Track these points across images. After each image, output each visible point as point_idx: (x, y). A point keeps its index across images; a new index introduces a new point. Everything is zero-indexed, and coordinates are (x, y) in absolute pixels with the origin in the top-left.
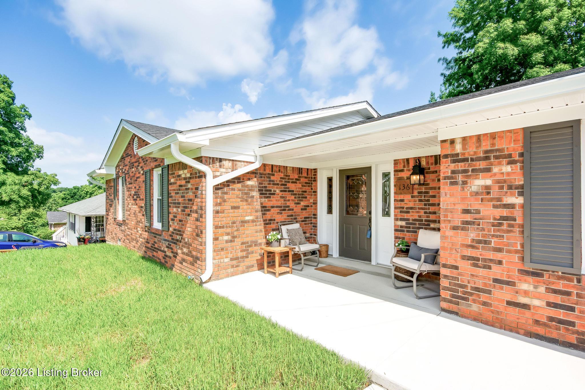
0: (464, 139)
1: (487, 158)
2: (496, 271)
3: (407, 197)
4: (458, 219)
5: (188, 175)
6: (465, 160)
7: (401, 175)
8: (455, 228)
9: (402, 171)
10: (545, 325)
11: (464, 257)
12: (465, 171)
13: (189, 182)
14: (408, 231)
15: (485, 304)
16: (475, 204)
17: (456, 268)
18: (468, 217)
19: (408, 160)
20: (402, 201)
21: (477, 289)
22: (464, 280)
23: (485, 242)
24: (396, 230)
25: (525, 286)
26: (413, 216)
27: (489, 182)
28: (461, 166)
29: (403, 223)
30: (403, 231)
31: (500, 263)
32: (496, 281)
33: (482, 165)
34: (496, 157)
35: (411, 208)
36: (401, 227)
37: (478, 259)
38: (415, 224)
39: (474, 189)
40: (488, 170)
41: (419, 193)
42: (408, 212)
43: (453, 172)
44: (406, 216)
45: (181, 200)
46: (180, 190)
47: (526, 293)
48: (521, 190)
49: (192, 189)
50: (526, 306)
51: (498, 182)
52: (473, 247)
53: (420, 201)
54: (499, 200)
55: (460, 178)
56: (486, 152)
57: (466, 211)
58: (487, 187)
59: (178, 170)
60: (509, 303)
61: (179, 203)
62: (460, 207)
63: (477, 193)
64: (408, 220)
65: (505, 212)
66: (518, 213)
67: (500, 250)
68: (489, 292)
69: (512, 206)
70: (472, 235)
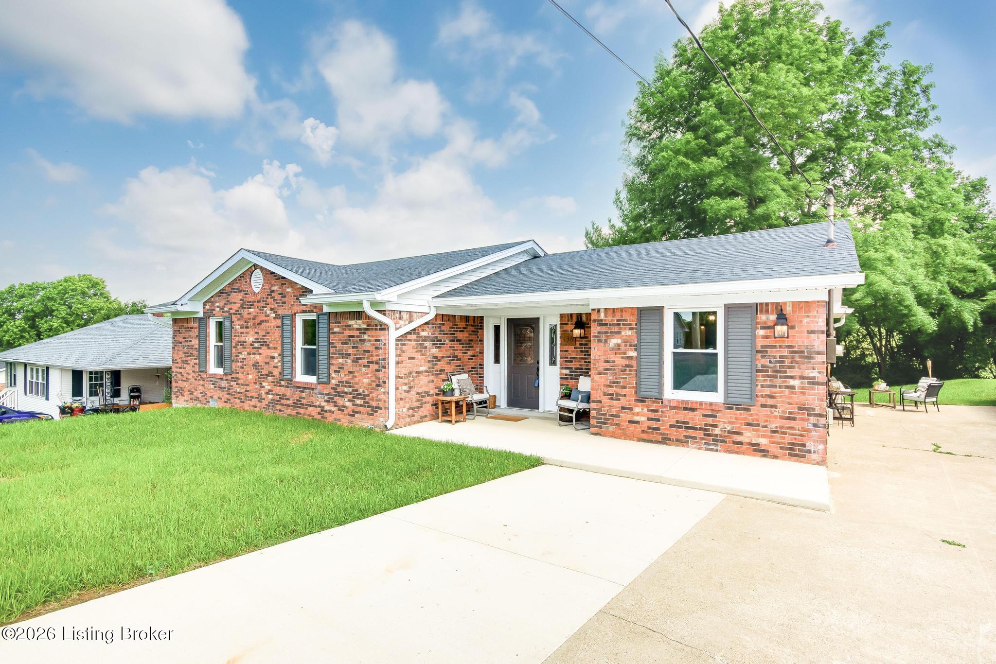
0: (606, 309)
1: (618, 325)
2: (624, 402)
3: (571, 348)
4: (602, 366)
6: (606, 325)
7: (565, 327)
8: (600, 373)
9: (567, 324)
10: (647, 432)
11: (605, 394)
12: (606, 333)
13: (365, 333)
14: (571, 379)
15: (616, 425)
16: (612, 357)
17: (600, 402)
18: (608, 366)
19: (571, 315)
20: (567, 351)
21: (612, 415)
22: (605, 410)
23: (617, 383)
24: (561, 378)
25: (637, 409)
26: (575, 365)
27: (619, 341)
28: (604, 329)
29: (567, 372)
30: (567, 378)
31: (625, 396)
32: (623, 408)
33: (616, 329)
34: (624, 325)
35: (574, 358)
36: (566, 375)
37: (612, 395)
38: (577, 372)
39: (611, 345)
40: (619, 333)
41: (580, 344)
42: (572, 362)
43: (599, 333)
44: (569, 365)
45: (351, 351)
46: (350, 340)
47: (638, 414)
48: (637, 347)
49: (370, 340)
50: (637, 422)
51: (625, 341)
52: (610, 386)
53: (581, 351)
54: (625, 353)
55: (603, 337)
56: (618, 320)
57: (607, 361)
58: (619, 345)
59: (347, 319)
60: (630, 422)
61: (349, 354)
62: (603, 358)
63: (613, 349)
64: (571, 368)
65: (627, 362)
66: (634, 362)
67: (624, 387)
68: (618, 416)
69: (631, 358)
70: (610, 378)
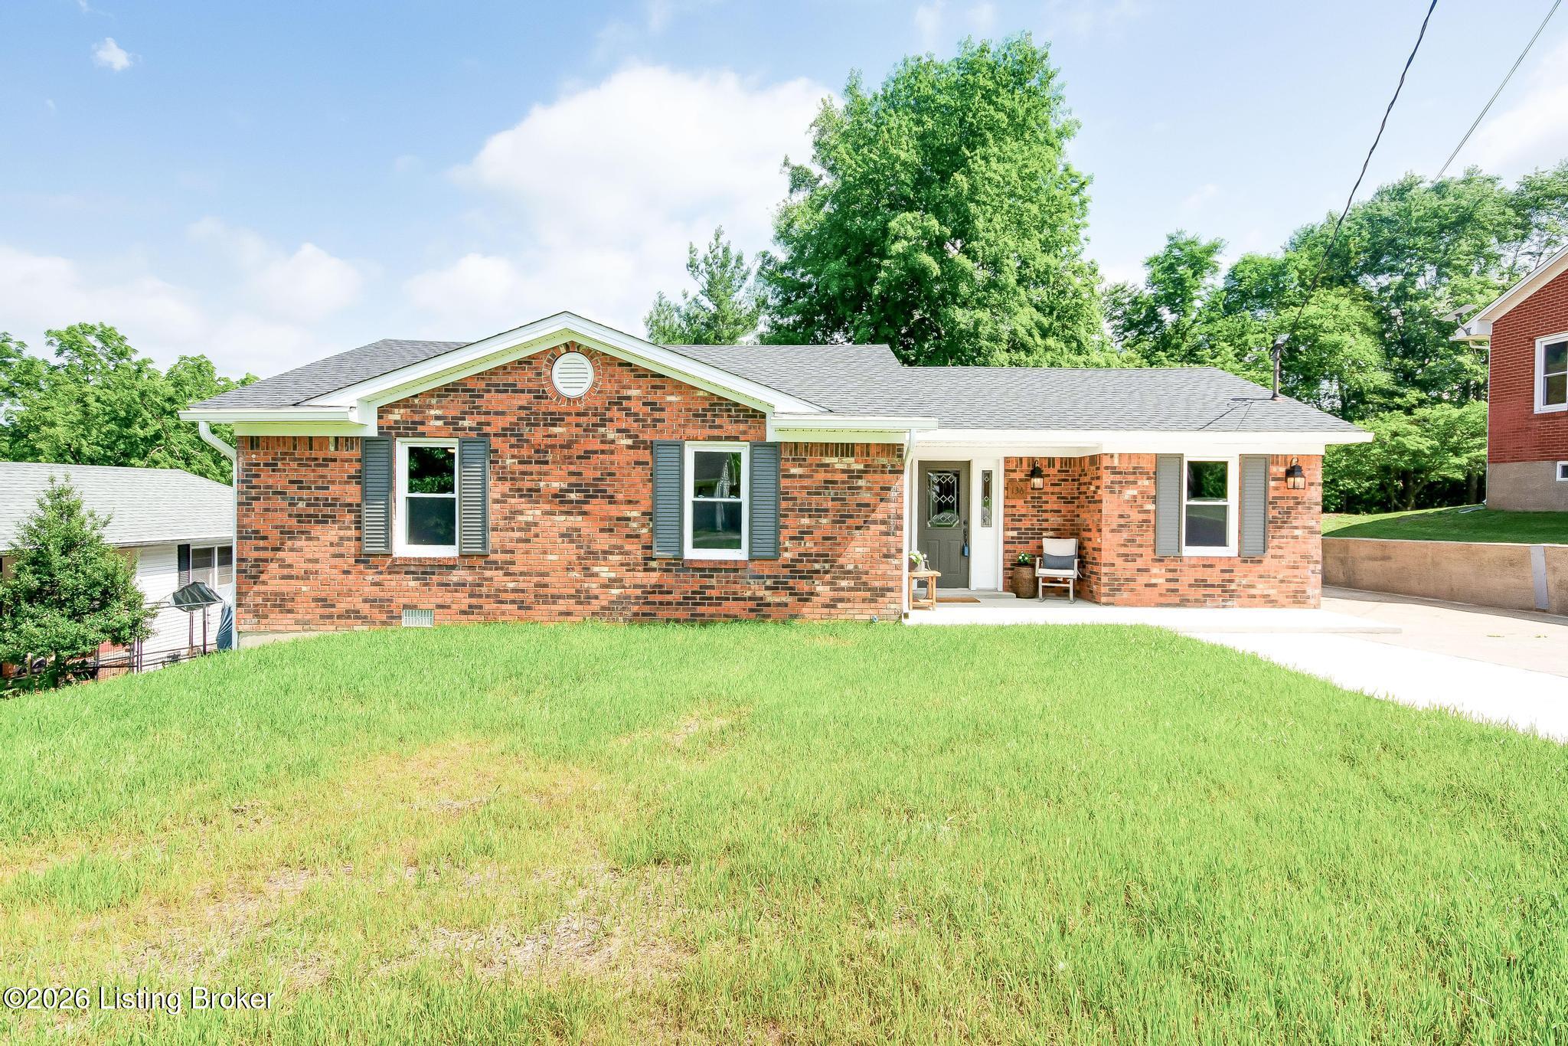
0: (1120, 455)
1: (1135, 473)
2: (1140, 563)
3: (1020, 503)
4: (1115, 522)
5: (861, 467)
6: (1120, 473)
7: (1013, 475)
8: (1113, 531)
9: (1015, 471)
10: (1165, 595)
11: (1119, 555)
12: (1121, 482)
13: (860, 477)
14: (1020, 543)
15: (1132, 590)
16: (1127, 511)
17: (1113, 565)
18: (1122, 521)
19: (1021, 459)
20: (1014, 507)
21: (1127, 580)
22: (1119, 574)
23: (1133, 541)
24: (1006, 543)
25: (1155, 570)
26: (1025, 524)
27: (1135, 492)
28: (1118, 478)
29: (1015, 534)
30: (1014, 543)
31: (1141, 555)
32: (1139, 570)
33: (1131, 478)
34: (1141, 473)
35: (1024, 516)
36: (1012, 538)
37: (1127, 555)
39: (1127, 497)
40: (1135, 483)
41: (1032, 498)
42: (1020, 520)
43: (1112, 482)
44: (1018, 524)
45: (830, 504)
46: (827, 488)
47: (1156, 576)
48: (1155, 499)
49: (869, 489)
50: (1155, 585)
51: (1142, 493)
52: (1125, 546)
53: (1033, 507)
54: (1141, 506)
55: (1117, 488)
56: (1135, 468)
57: (1121, 516)
58: (1135, 497)
59: (821, 455)
60: (1146, 585)
61: (826, 510)
62: (1117, 513)
63: (1128, 501)
64: (1020, 529)
65: (1144, 516)
66: (1152, 517)
67: (1141, 546)
68: (1134, 580)
69: (1148, 512)
70: (1125, 535)
